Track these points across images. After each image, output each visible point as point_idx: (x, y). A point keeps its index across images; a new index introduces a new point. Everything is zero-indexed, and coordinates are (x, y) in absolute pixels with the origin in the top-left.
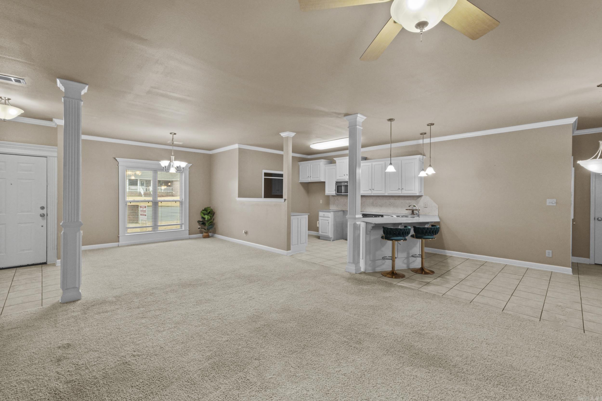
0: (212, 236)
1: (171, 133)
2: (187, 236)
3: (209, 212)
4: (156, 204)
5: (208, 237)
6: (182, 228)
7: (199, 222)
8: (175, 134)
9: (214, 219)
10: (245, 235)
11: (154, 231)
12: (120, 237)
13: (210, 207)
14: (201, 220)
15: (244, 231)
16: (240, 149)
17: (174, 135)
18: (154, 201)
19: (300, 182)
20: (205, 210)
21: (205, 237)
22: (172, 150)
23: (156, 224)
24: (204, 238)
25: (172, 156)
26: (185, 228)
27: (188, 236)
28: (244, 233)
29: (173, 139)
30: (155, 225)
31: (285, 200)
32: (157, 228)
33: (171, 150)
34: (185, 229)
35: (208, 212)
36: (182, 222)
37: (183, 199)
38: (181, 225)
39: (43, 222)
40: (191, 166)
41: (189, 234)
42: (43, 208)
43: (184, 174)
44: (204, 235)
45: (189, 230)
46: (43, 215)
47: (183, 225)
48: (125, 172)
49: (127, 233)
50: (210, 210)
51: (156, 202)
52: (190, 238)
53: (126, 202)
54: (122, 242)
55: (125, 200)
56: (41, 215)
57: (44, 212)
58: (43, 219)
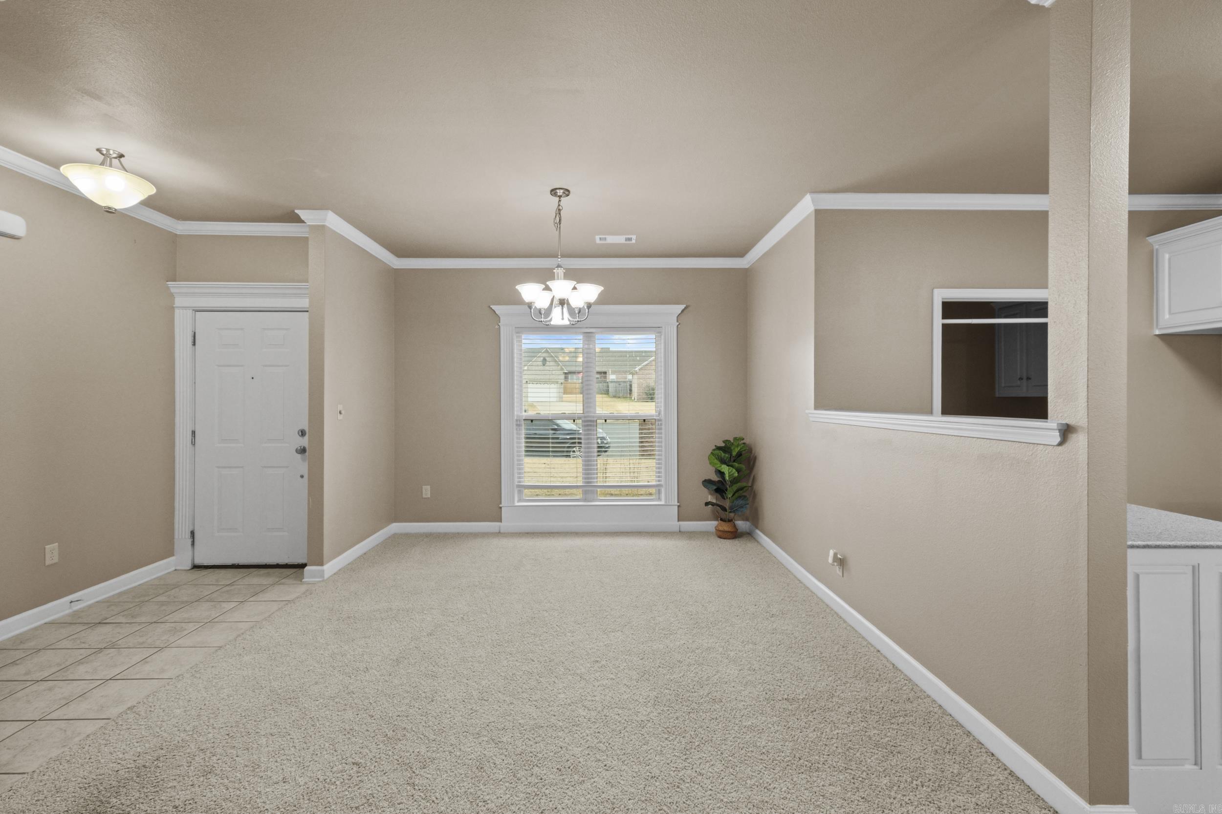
0: (748, 535)
2: (673, 523)
3: (739, 454)
4: (589, 426)
5: (735, 535)
6: (659, 499)
7: (707, 483)
9: (754, 476)
10: (838, 570)
11: (585, 500)
12: (502, 508)
13: (743, 439)
14: (715, 478)
15: (831, 553)
16: (819, 214)
19: (1157, 332)
20: (726, 448)
21: (723, 535)
23: (591, 482)
24: (720, 537)
25: (558, 266)
26: (669, 498)
27: (678, 524)
28: (830, 560)
30: (588, 482)
31: (1066, 431)
32: (595, 493)
34: (666, 502)
35: (734, 454)
36: (659, 481)
37: (662, 413)
38: (658, 488)
39: (303, 467)
40: (683, 311)
41: (679, 519)
42: (303, 433)
43: (663, 337)
44: (721, 528)
45: (679, 506)
46: (303, 451)
47: (663, 490)
48: (515, 342)
49: (520, 500)
50: (739, 449)
51: (591, 421)
52: (680, 531)
53: (517, 420)
54: (508, 522)
55: (513, 413)
56: (297, 451)
57: (304, 442)
58: (304, 460)
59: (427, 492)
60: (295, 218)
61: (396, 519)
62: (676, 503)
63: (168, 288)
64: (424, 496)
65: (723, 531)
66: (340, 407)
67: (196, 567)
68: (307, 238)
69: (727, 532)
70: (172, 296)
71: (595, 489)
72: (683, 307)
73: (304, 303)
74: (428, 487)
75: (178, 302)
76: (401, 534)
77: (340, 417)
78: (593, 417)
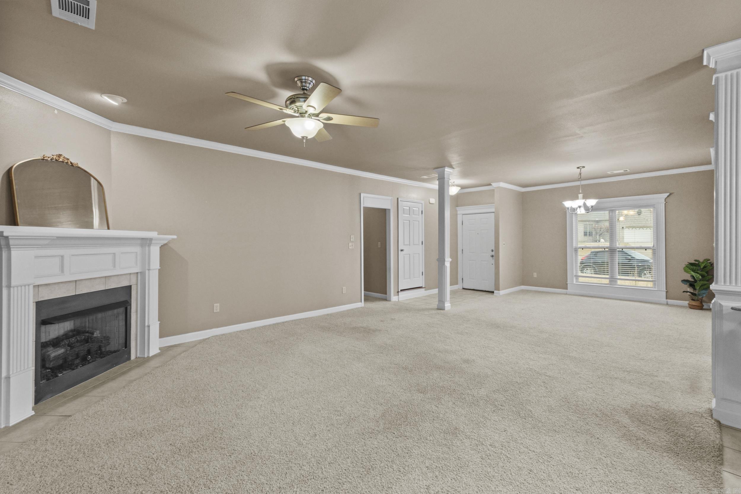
1: (578, 168)
2: (664, 300)
3: (705, 268)
4: (613, 251)
5: (700, 308)
6: (655, 287)
7: (685, 281)
8: (584, 167)
11: (611, 284)
12: (568, 284)
13: (707, 260)
14: (691, 279)
17: (583, 169)
18: (610, 248)
20: (696, 264)
21: (692, 307)
22: (579, 185)
23: (614, 277)
24: (691, 308)
25: (580, 193)
26: (661, 287)
27: (666, 300)
29: (580, 174)
30: (612, 277)
32: (616, 282)
33: (577, 187)
34: (658, 289)
35: (702, 267)
36: (654, 278)
37: (655, 246)
38: (654, 282)
39: (493, 261)
40: (668, 196)
41: (667, 298)
42: (492, 251)
43: (656, 209)
44: (690, 304)
45: (667, 292)
46: (492, 256)
47: (656, 283)
48: (574, 218)
49: (576, 282)
50: (704, 264)
51: (613, 249)
52: (667, 304)
53: (575, 248)
54: (570, 290)
55: (573, 245)
56: (491, 256)
57: (493, 253)
58: (493, 259)
59: (535, 275)
60: (490, 185)
61: (523, 284)
62: (665, 290)
63: (456, 209)
64: (534, 277)
65: (691, 305)
66: (504, 243)
67: (463, 289)
68: (494, 190)
69: (694, 305)
70: (457, 211)
71: (616, 280)
72: (668, 194)
73: (493, 210)
74: (536, 274)
75: (459, 212)
76: (525, 290)
77: (504, 246)
78: (615, 248)
